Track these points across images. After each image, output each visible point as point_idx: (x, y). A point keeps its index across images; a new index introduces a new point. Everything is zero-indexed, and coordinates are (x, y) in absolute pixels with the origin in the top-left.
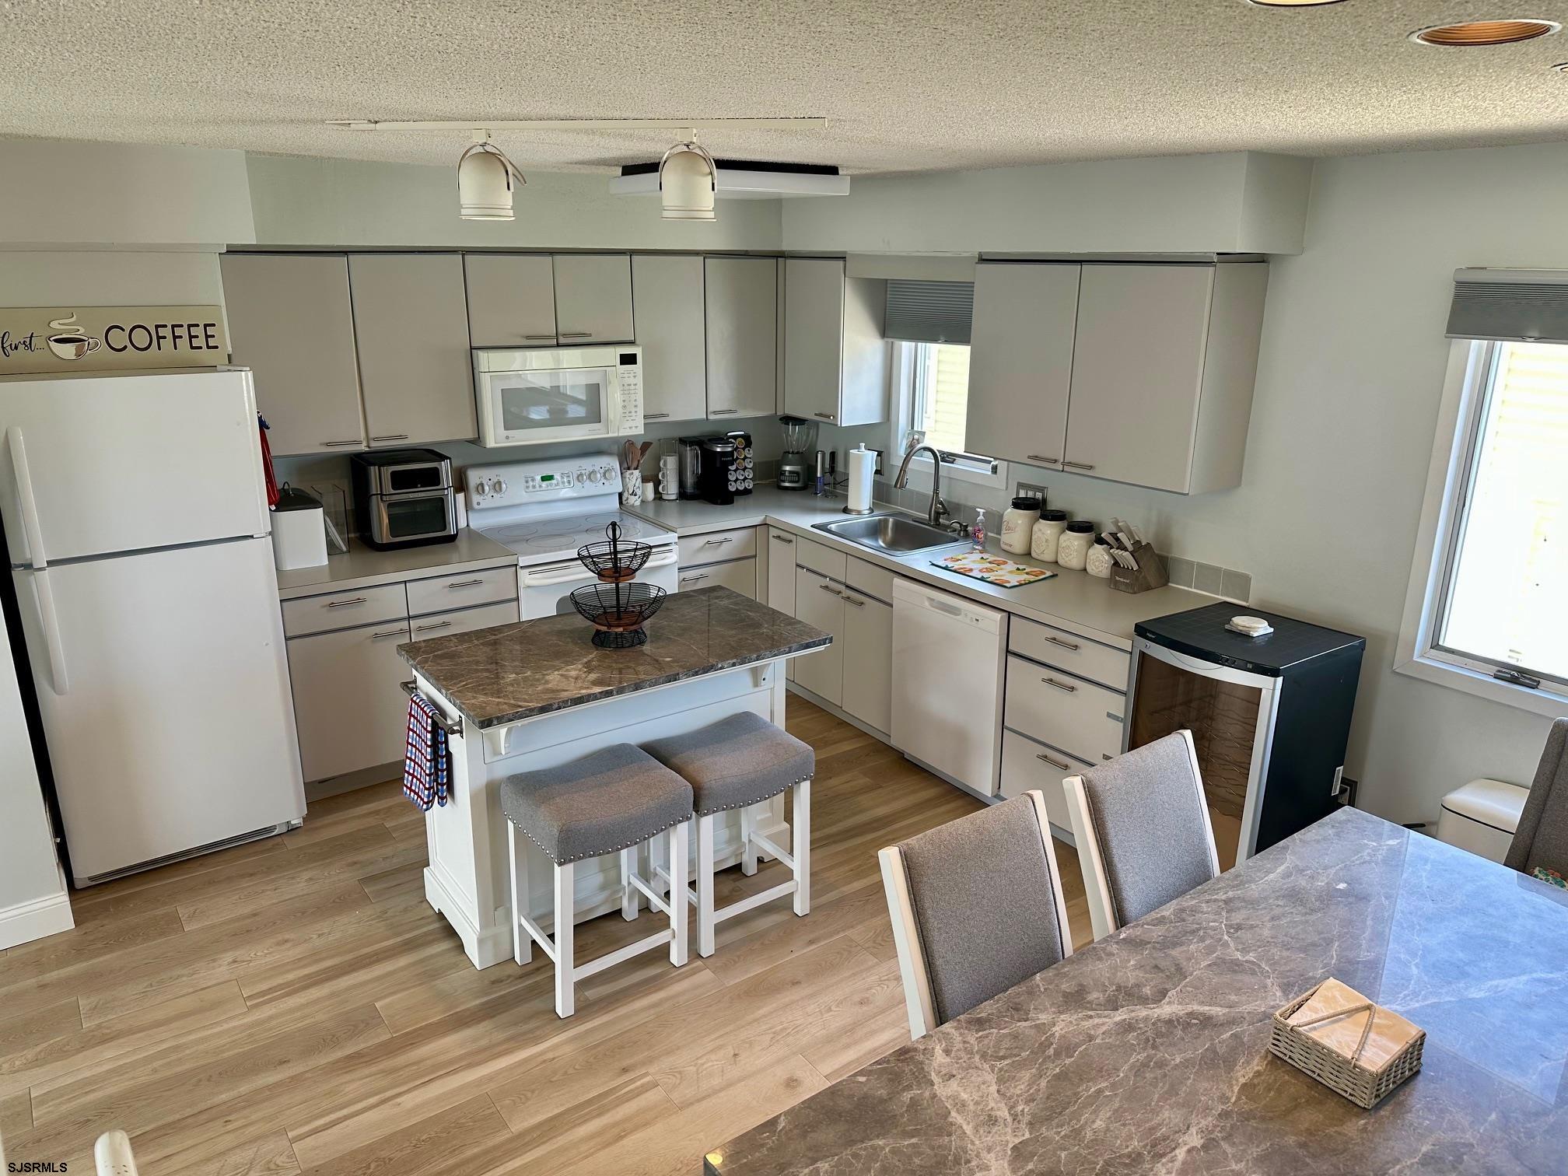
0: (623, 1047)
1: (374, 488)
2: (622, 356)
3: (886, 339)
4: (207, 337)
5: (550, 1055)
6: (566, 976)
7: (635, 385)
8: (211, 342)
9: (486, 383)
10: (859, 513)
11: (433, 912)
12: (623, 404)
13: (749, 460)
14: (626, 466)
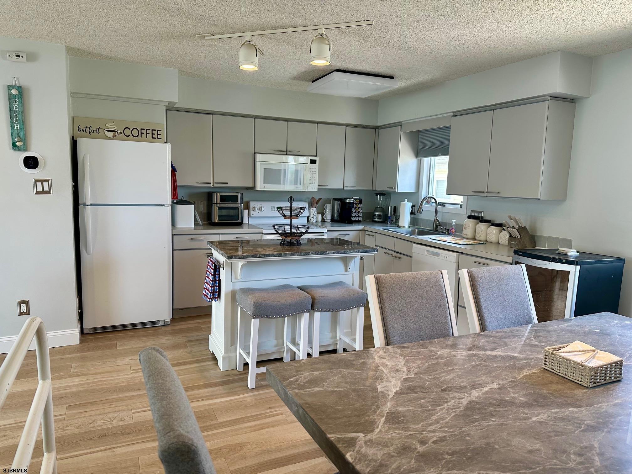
0: (272, 401)
1: (214, 202)
2: (311, 160)
3: (418, 158)
4: (158, 134)
5: (241, 400)
6: (253, 370)
7: (315, 172)
8: (159, 136)
9: (258, 165)
10: (404, 227)
11: (210, 353)
12: (310, 178)
13: (361, 209)
14: (311, 205)
